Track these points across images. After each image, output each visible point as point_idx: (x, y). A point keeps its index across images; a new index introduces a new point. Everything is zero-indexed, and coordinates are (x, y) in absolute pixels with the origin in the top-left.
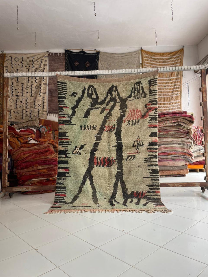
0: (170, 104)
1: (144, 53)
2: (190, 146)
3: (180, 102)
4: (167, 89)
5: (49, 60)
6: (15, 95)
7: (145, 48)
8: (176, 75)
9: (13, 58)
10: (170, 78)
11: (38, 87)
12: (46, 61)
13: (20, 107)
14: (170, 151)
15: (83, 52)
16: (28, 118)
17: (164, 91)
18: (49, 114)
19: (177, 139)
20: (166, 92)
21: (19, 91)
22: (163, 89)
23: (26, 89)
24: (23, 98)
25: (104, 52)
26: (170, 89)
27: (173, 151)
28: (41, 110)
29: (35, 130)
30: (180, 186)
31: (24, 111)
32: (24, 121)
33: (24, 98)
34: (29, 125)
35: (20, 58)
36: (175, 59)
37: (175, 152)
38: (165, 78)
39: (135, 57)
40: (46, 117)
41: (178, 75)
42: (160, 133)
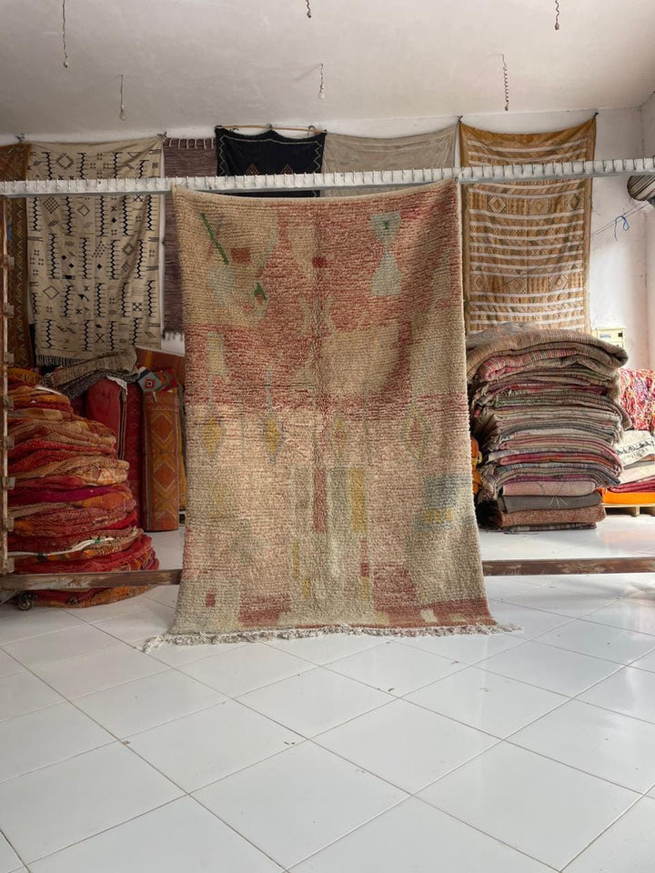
0: (550, 299)
1: (466, 135)
2: (612, 434)
3: (584, 293)
4: (541, 253)
5: (166, 163)
6: (60, 275)
7: (470, 120)
8: (572, 206)
9: (54, 157)
10: (552, 216)
11: (133, 249)
12: (155, 165)
13: (78, 311)
14: (546, 449)
15: (271, 134)
16: (105, 347)
17: (531, 258)
18: (167, 335)
19: (570, 412)
20: (537, 262)
21: (73, 261)
22: (528, 253)
23: (96, 254)
24: (87, 282)
25: (339, 135)
26: (551, 252)
27: (557, 450)
28: (143, 321)
29: (122, 383)
30: (597, 572)
31: (92, 324)
32: (90, 355)
33: (91, 283)
34: (107, 367)
35: (73, 158)
36: (568, 155)
37: (562, 454)
38: (536, 218)
39: (439, 149)
40: (158, 345)
41: (577, 204)
42: (517, 394)
